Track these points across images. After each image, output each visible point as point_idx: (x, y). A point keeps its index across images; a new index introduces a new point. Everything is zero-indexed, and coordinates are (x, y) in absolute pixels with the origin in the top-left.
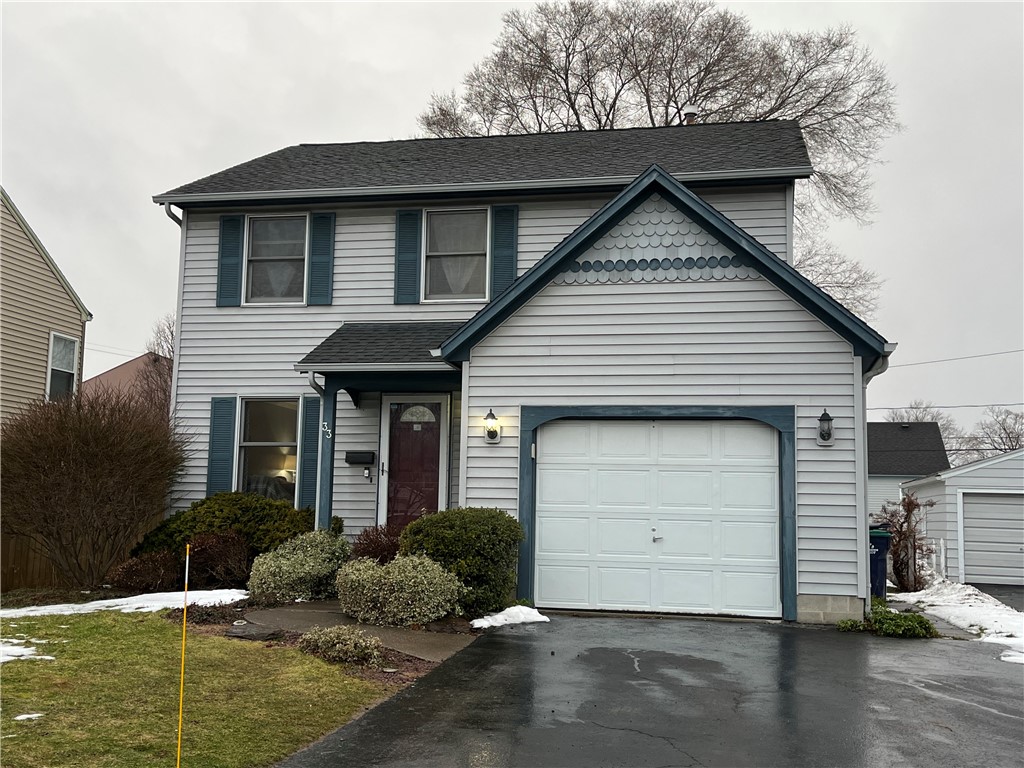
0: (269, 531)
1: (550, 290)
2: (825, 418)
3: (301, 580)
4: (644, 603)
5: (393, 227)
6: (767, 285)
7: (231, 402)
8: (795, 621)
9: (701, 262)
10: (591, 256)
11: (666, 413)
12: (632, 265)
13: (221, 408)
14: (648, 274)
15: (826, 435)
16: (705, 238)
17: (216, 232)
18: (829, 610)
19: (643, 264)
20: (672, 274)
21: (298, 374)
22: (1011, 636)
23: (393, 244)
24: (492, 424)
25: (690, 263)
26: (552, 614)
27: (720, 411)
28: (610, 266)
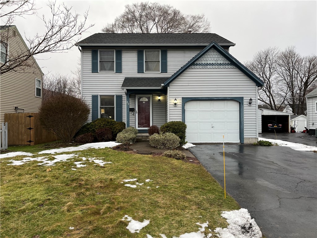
0: (115, 127)
1: (188, 70)
2: (251, 100)
3: (131, 139)
4: (210, 141)
5: (137, 54)
6: (237, 70)
7: (97, 96)
8: (243, 144)
9: (223, 64)
10: (198, 62)
11: (215, 99)
12: (207, 64)
13: (95, 98)
14: (211, 67)
15: (250, 103)
16: (224, 59)
17: (91, 54)
18: (250, 141)
19: (210, 64)
20: (217, 67)
21: (121, 90)
22: (286, 145)
23: (137, 58)
24: (176, 102)
25: (220, 64)
26: (196, 144)
27: (227, 98)
28: (202, 65)
